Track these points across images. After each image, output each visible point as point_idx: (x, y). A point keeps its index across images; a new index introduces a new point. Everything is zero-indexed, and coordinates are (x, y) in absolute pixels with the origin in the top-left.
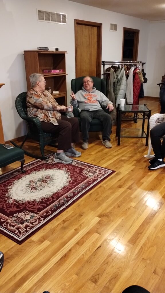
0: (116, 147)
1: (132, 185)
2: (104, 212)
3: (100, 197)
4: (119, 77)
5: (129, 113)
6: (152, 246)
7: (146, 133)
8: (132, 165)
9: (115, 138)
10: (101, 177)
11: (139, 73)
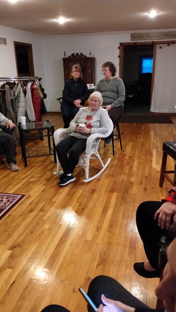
0: (24, 168)
1: (44, 206)
2: (16, 242)
3: (10, 227)
4: (16, 94)
5: (32, 131)
6: (69, 265)
7: (53, 150)
8: (41, 185)
9: (22, 159)
10: (9, 205)
11: (37, 89)
